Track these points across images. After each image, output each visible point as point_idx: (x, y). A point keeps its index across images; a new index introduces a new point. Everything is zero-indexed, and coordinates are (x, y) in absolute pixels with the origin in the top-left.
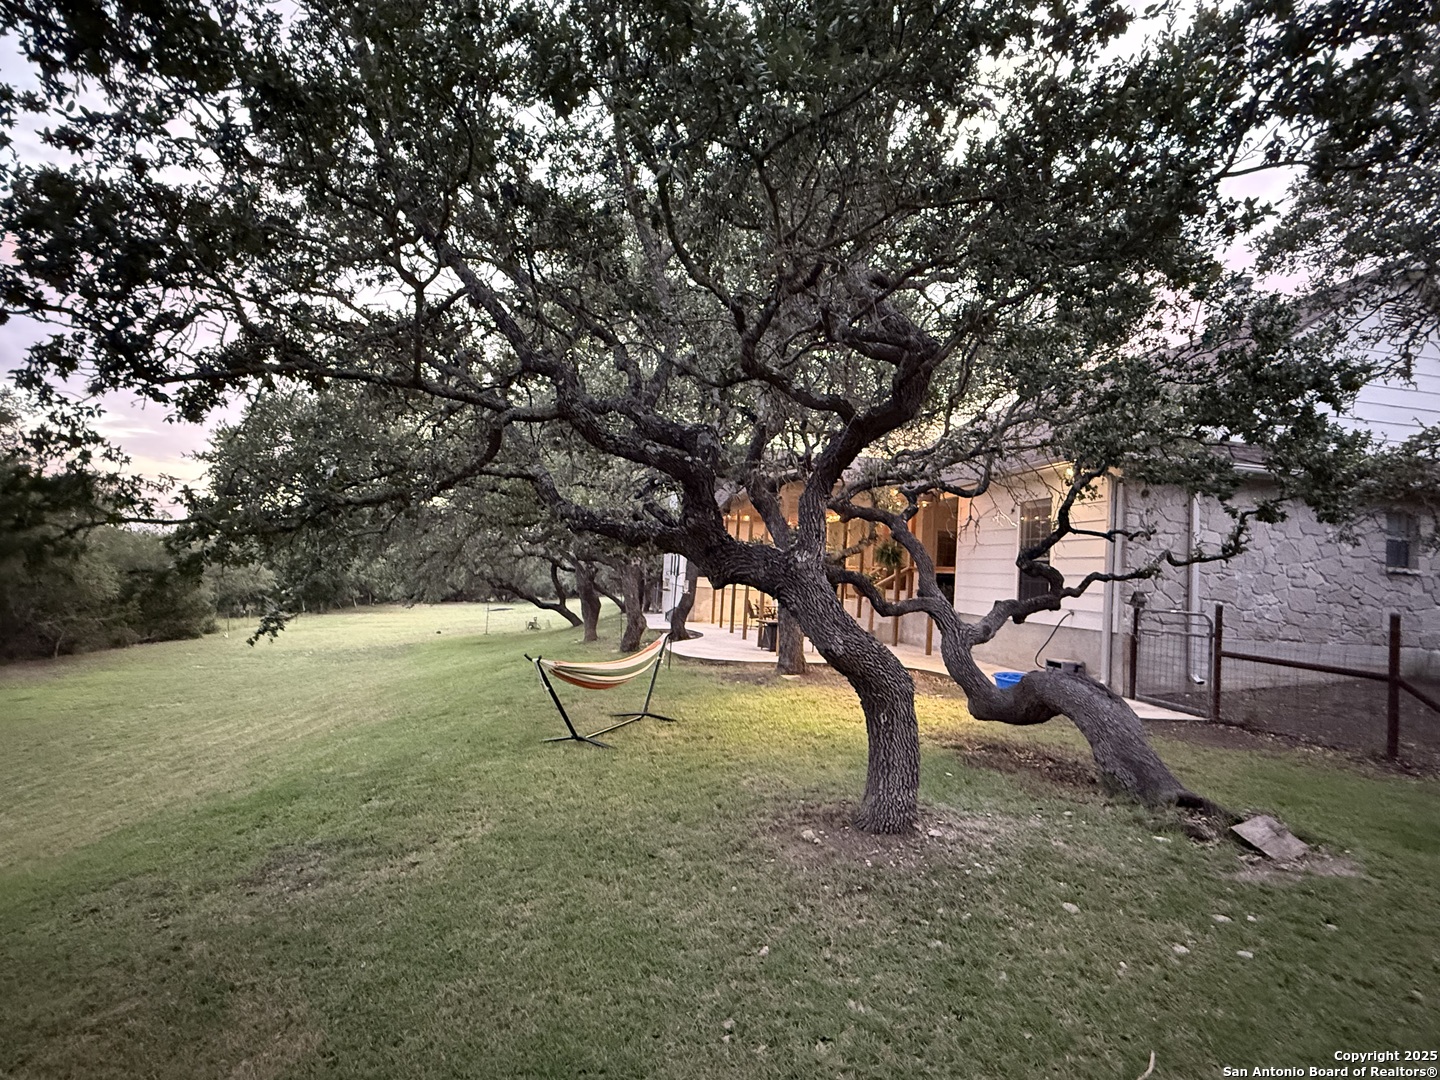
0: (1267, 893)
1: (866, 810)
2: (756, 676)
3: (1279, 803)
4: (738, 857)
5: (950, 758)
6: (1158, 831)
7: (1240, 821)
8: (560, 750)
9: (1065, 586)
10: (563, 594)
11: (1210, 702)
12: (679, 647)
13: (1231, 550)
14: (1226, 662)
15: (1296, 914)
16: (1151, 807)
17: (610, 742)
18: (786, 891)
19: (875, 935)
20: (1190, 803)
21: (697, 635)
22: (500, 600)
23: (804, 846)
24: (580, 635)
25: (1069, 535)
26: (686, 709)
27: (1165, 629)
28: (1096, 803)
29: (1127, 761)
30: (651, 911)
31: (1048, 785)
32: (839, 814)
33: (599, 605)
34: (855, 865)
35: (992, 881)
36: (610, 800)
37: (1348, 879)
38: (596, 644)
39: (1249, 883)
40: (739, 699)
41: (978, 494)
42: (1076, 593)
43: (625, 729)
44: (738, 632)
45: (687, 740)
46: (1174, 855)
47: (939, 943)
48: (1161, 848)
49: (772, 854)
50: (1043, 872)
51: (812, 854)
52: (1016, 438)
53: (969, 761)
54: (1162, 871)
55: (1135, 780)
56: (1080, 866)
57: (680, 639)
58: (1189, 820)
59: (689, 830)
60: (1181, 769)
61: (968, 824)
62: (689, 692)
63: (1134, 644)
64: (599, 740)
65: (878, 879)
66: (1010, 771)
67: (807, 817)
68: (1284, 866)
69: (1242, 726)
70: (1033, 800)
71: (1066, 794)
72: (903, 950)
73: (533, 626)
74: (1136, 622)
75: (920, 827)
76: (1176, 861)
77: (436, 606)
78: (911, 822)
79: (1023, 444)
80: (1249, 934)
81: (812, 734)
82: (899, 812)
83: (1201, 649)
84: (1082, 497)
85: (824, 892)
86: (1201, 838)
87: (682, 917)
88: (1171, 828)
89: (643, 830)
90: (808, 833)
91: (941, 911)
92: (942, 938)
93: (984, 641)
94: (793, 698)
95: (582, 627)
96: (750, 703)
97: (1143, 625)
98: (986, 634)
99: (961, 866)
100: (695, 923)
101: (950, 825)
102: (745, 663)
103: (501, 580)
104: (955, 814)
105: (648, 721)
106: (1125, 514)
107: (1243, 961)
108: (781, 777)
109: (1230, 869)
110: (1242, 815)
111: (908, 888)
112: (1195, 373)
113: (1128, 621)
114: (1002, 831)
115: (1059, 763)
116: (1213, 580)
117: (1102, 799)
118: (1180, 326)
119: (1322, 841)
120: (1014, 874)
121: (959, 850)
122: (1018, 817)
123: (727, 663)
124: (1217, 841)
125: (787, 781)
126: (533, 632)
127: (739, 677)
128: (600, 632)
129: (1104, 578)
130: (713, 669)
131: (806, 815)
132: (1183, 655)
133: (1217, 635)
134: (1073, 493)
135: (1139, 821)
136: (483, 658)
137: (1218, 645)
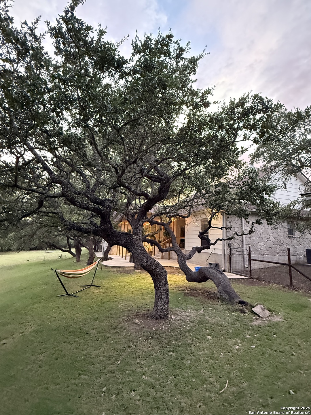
0: (260, 328)
1: (154, 312)
2: (128, 271)
3: (264, 301)
4: (115, 331)
5: (181, 293)
6: (233, 312)
7: (254, 307)
8: (62, 299)
9: (211, 242)
10: (70, 247)
11: (249, 273)
12: (105, 263)
13: (251, 232)
14: (252, 261)
15: (267, 333)
16: (232, 304)
17: (79, 295)
18: (128, 341)
19: (153, 353)
20: (242, 303)
21: (112, 259)
22: (50, 249)
23: (135, 325)
24: (75, 260)
25: (211, 228)
26: (105, 283)
27: (238, 253)
28: (218, 305)
29: (226, 292)
30: (84, 353)
31: (206, 300)
32: (147, 314)
33: (81, 250)
34: (150, 330)
35: (188, 331)
36: (76, 315)
37: (279, 321)
38: (80, 263)
39: (255, 325)
40: (121, 279)
41: (187, 217)
42: (214, 244)
43: (85, 291)
44: (124, 257)
45: (104, 293)
46: (237, 319)
47: (172, 353)
48: (234, 317)
49: (125, 329)
50: (203, 327)
51: (138, 328)
52: (197, 202)
53: (186, 294)
54: (234, 324)
55: (228, 297)
56: (212, 324)
57: (106, 260)
58: (241, 308)
59: (101, 323)
60: (241, 293)
61: (183, 314)
62: (106, 277)
63: (230, 258)
64: (75, 295)
65: (156, 334)
66: (197, 297)
67: (137, 316)
68: (264, 319)
69: (257, 279)
70: (202, 305)
71: (211, 302)
72: (161, 357)
73: (60, 257)
74: (230, 252)
75: (169, 316)
76: (237, 320)
77: (28, 252)
78: (167, 315)
79: (199, 204)
80: (255, 340)
81: (142, 289)
82: (163, 312)
83: (246, 258)
84: (214, 218)
85: (140, 340)
86: (245, 313)
87: (94, 353)
88: (237, 310)
89: (86, 324)
90: (137, 321)
91: (173, 342)
92: (173, 351)
93: (189, 259)
94: (137, 277)
95: (76, 257)
96: (125, 280)
97: (232, 252)
98: (190, 257)
99: (180, 327)
100: (98, 355)
101: (178, 315)
102: (125, 267)
103: (50, 243)
104: (180, 311)
105: (92, 287)
106: (226, 222)
107: (253, 349)
108: (131, 303)
109: (251, 321)
110: (254, 305)
111: (164, 336)
112: (238, 186)
113: (228, 251)
114: (193, 315)
115: (210, 293)
116: (248, 240)
117: (220, 303)
118: (232, 175)
119: (274, 311)
120: (194, 329)
121: (180, 322)
122: (197, 311)
123: (120, 267)
124: (248, 313)
125: (133, 304)
126: (60, 259)
127: (123, 272)
128: (81, 259)
129: (221, 240)
130: (115, 269)
131: (137, 315)
132: (242, 260)
133: (249, 254)
134: (211, 217)
135: (229, 309)
136: (42, 268)
137: (250, 257)
